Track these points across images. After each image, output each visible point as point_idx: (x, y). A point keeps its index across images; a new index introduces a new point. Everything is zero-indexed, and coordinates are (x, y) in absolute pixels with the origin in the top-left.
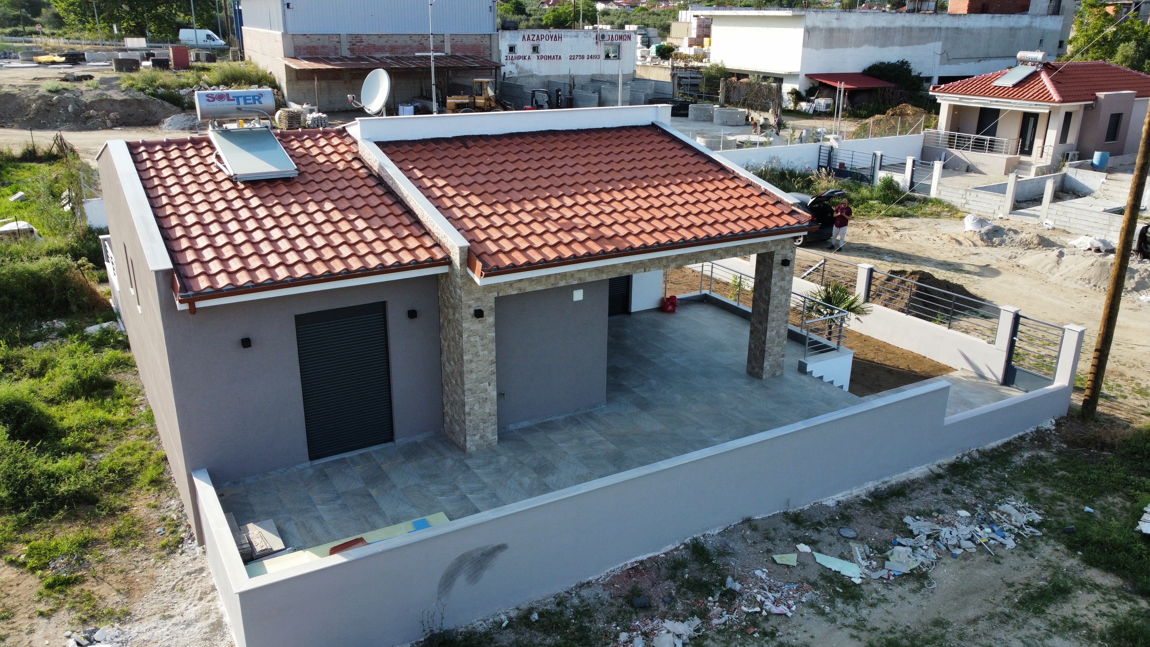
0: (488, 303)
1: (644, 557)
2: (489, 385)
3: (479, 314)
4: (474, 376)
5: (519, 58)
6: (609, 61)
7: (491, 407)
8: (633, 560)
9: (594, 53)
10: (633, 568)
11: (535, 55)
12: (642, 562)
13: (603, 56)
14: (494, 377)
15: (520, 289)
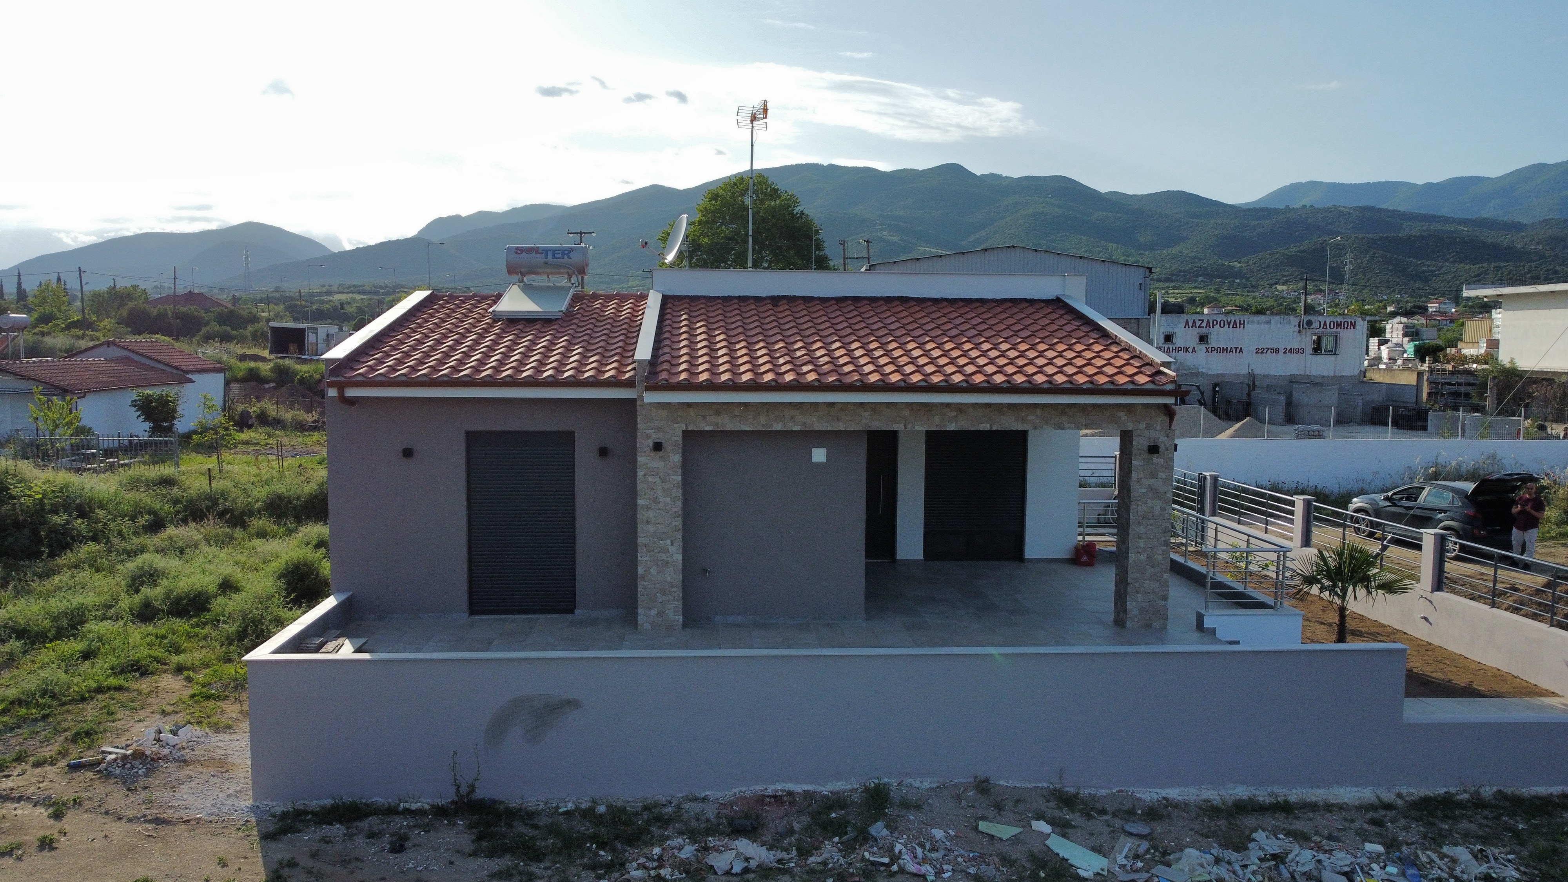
0: (673, 435)
1: (798, 788)
2: (672, 545)
3: (658, 447)
4: (651, 528)
5: (1179, 349)
6: (1319, 358)
7: (673, 576)
8: (779, 787)
9: (1295, 345)
10: (775, 797)
11: (1203, 347)
12: (790, 794)
13: (1309, 350)
14: (679, 535)
15: (717, 424)
